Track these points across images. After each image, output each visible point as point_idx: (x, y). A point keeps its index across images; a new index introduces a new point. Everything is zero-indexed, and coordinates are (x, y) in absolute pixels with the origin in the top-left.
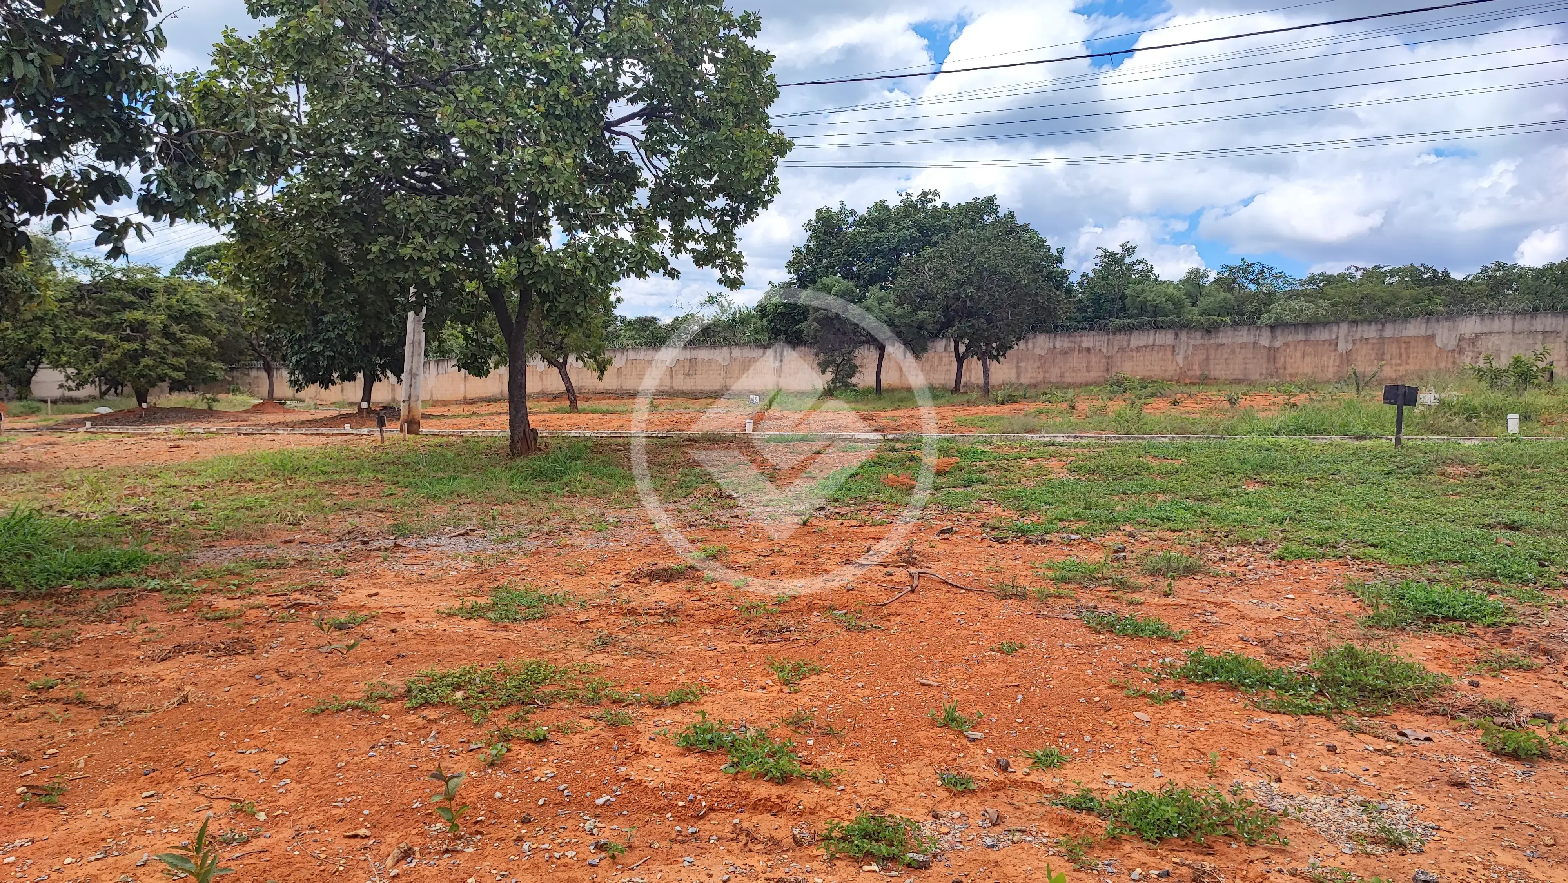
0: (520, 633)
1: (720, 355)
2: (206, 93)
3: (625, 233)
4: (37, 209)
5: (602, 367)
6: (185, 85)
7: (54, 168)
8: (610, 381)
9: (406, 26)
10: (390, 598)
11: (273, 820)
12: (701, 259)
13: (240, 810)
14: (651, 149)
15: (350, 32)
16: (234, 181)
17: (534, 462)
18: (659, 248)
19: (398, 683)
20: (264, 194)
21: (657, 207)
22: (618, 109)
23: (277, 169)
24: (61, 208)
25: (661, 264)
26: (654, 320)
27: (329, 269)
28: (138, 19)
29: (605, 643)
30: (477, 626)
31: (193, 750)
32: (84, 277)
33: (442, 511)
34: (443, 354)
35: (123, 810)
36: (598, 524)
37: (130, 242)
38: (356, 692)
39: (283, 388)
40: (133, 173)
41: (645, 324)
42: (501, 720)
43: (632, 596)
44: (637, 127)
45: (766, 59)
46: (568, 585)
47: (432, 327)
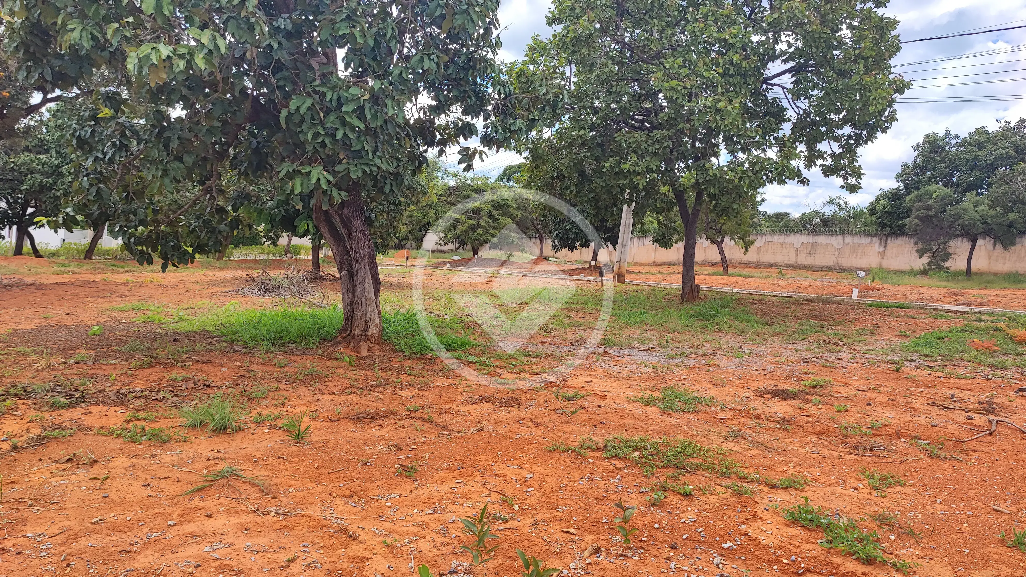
0: (678, 420)
1: (836, 241)
2: (521, 73)
3: (772, 154)
4: (431, 144)
5: (747, 246)
6: (510, 69)
7: (441, 120)
8: (752, 256)
9: (637, 24)
10: (599, 385)
11: (522, 511)
12: (828, 171)
13: (506, 502)
14: (796, 94)
15: (604, 31)
16: (531, 124)
17: (696, 307)
18: (798, 163)
19: (599, 440)
20: (547, 133)
21: (796, 136)
22: (775, 67)
23: (556, 117)
24: (443, 143)
25: (797, 175)
26: (787, 214)
27: (580, 178)
28: (488, 31)
29: (737, 436)
30: (651, 411)
31: (484, 460)
32: (452, 183)
33: (635, 334)
34: (644, 232)
35: (445, 488)
36: (737, 353)
37: (476, 162)
38: (575, 442)
39: (548, 251)
40: (479, 123)
41: (780, 217)
42: (663, 476)
43: (757, 405)
44: (787, 80)
45: (893, 23)
46: (713, 392)
47: (638, 215)
